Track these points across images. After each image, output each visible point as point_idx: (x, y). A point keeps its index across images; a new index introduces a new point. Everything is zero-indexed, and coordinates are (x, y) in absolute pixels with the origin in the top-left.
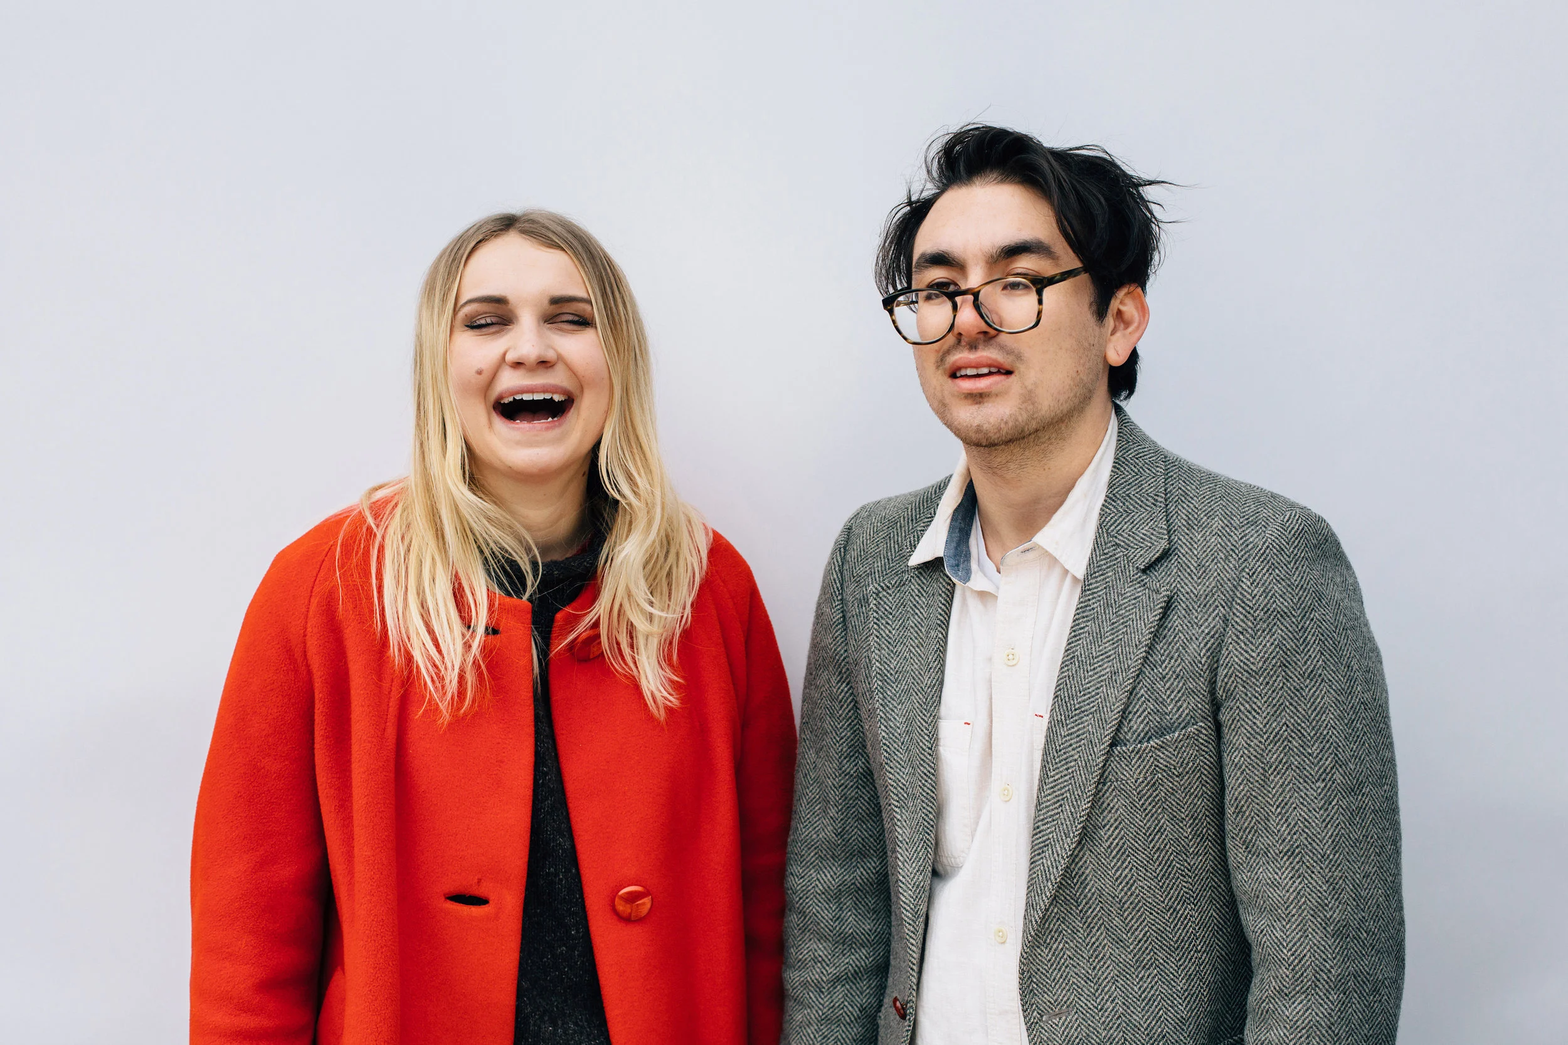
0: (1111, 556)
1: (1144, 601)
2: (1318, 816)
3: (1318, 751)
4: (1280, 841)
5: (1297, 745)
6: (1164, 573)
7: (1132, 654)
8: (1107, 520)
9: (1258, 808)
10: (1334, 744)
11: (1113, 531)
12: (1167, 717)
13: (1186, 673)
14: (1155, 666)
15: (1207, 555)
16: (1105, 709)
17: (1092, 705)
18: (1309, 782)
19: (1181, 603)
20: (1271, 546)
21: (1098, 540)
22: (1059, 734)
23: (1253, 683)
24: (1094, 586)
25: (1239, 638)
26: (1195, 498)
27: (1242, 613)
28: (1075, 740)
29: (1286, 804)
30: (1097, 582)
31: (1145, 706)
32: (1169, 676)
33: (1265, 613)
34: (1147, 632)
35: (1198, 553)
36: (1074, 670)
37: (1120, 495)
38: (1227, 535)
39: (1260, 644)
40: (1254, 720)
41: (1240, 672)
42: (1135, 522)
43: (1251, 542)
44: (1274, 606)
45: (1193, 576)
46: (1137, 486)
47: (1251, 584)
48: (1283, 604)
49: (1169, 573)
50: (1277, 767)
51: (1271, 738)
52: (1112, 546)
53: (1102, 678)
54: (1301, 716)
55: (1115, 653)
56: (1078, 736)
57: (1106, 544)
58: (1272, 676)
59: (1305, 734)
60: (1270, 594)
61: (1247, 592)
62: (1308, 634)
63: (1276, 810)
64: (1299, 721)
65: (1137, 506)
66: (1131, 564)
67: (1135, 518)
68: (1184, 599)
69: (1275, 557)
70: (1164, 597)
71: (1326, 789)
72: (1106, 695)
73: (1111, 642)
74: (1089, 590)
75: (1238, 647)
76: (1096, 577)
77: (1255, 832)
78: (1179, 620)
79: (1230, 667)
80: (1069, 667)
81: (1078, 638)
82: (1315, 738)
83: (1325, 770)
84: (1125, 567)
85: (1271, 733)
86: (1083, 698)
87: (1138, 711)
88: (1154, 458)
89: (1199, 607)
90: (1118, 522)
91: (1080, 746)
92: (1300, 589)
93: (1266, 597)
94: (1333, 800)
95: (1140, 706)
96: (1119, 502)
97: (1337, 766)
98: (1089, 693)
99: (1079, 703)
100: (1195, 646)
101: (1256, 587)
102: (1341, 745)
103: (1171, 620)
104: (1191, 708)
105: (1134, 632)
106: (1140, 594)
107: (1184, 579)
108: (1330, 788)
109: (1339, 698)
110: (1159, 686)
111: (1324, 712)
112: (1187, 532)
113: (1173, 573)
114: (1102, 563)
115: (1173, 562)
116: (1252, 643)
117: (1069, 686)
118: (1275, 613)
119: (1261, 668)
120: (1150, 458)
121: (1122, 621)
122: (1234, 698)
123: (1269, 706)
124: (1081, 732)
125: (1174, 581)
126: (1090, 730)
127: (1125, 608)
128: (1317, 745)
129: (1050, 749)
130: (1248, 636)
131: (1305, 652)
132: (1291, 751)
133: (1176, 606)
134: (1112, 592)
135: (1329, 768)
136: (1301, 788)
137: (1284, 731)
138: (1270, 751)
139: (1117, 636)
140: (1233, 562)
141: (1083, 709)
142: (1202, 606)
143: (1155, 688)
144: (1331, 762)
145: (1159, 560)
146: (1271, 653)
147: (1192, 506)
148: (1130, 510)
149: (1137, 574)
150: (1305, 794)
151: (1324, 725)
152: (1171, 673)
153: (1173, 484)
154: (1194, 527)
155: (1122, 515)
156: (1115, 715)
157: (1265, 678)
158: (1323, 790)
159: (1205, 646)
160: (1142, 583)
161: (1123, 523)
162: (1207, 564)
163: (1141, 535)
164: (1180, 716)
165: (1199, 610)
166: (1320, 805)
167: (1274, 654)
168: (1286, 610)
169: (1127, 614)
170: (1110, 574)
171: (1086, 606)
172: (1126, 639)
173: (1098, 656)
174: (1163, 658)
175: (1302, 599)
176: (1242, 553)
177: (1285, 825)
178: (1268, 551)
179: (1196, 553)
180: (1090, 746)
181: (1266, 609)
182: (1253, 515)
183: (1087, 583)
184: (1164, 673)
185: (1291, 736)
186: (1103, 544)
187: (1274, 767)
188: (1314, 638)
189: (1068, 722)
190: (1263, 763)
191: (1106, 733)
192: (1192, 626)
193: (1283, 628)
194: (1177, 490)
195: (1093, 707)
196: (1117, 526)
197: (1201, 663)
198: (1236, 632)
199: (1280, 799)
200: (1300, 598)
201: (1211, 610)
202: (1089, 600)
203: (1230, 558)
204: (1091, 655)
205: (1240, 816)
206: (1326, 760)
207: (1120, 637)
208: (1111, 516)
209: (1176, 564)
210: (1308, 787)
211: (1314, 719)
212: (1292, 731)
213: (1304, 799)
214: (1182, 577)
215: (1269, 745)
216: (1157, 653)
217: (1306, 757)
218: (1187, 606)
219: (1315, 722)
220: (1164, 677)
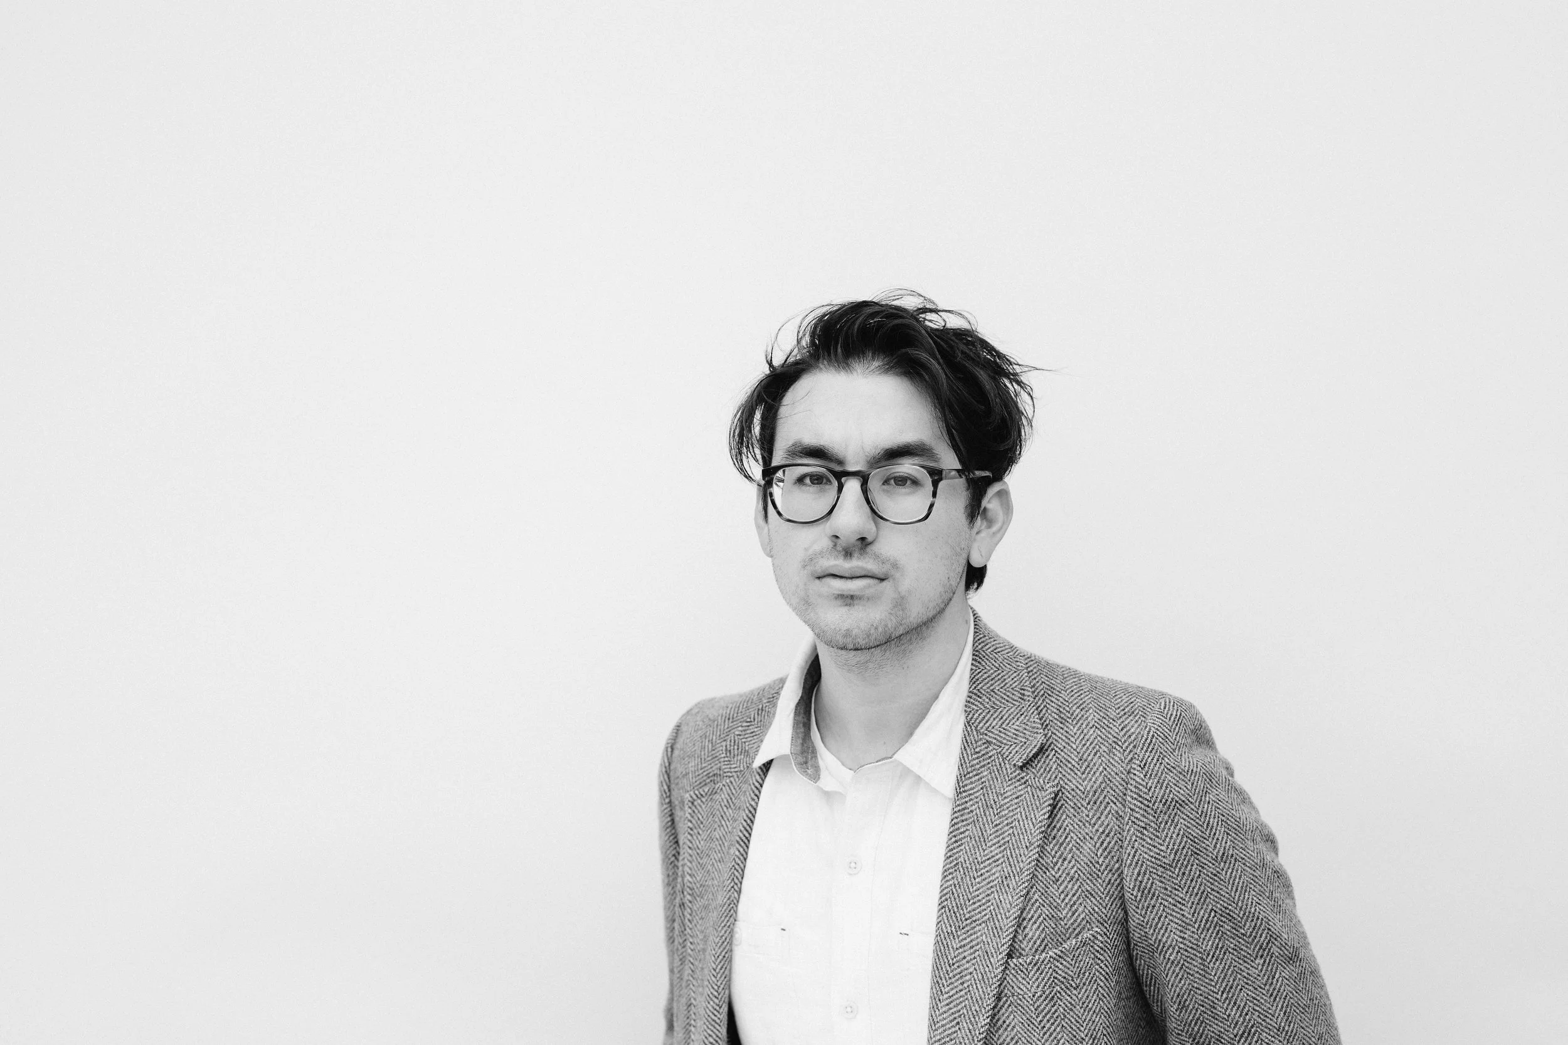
0: (984, 755)
1: (1028, 799)
2: (1264, 992)
3: (1251, 930)
4: (1233, 1026)
5: (1229, 928)
6: (1042, 770)
7: (1023, 856)
8: (975, 717)
9: (1202, 998)
10: (1265, 919)
11: (982, 728)
12: (1062, 923)
13: (1081, 875)
14: (1047, 869)
15: (1088, 748)
16: (999, 916)
17: (983, 913)
18: (1249, 961)
19: (1068, 801)
20: (1156, 735)
21: (968, 738)
22: (950, 947)
23: (1170, 876)
24: (969, 787)
25: (1143, 834)
26: (1062, 692)
27: (1141, 808)
28: (969, 952)
29: (1231, 988)
30: (972, 783)
31: (1040, 911)
32: (1062, 879)
33: (1163, 805)
34: (1038, 832)
35: (1077, 747)
36: (959, 877)
37: (985, 690)
38: (1105, 727)
39: (1166, 837)
40: (1182, 912)
41: (1154, 868)
42: (1004, 718)
43: (1133, 733)
44: (1171, 796)
45: (1077, 772)
46: (1000, 681)
47: (1145, 776)
48: (1179, 792)
49: (1048, 769)
50: (1214, 954)
51: (1202, 926)
52: (984, 743)
53: (992, 884)
54: (1225, 900)
55: (1003, 856)
56: (972, 947)
57: (976, 743)
58: (1186, 867)
59: (1235, 916)
60: (1165, 785)
61: (1142, 785)
62: (1209, 818)
63: (1222, 996)
64: (1225, 905)
65: (1003, 701)
66: (1006, 762)
67: (1003, 713)
68: (1070, 797)
69: (1162, 746)
70: (1050, 793)
71: (1266, 965)
72: (998, 901)
73: (997, 845)
74: (964, 792)
75: (1144, 843)
76: (970, 778)
77: (1202, 1023)
78: (1068, 819)
79: (1142, 865)
80: (954, 875)
81: (959, 843)
82: (1245, 918)
83: (1261, 947)
84: (1000, 765)
85: (1201, 921)
86: (973, 906)
87: (1032, 917)
88: (1011, 653)
89: (1088, 804)
90: (986, 718)
91: (975, 958)
92: (1191, 774)
93: (1161, 788)
94: (1275, 973)
95: (1035, 912)
96: (984, 698)
97: (1273, 940)
98: (979, 901)
99: (969, 912)
100: (1090, 846)
101: (1150, 778)
102: (1271, 919)
103: (1059, 820)
104: (1087, 911)
105: (1022, 833)
106: (1022, 792)
107: (1067, 775)
108: (1269, 963)
109: (1255, 874)
110: (1053, 890)
111: (1246, 891)
112: (1062, 726)
113: (1053, 770)
114: (975, 762)
115: (1050, 757)
116: (1158, 837)
117: (956, 895)
118: (1173, 803)
119: (1174, 860)
120: (1007, 653)
121: (1006, 822)
122: (1154, 895)
123: (1191, 895)
124: (974, 943)
125: (1056, 777)
126: (985, 940)
127: (1008, 808)
128: (1248, 924)
129: (942, 964)
130: (1152, 830)
131: (1212, 836)
132: (1225, 936)
133: (1062, 805)
134: (990, 792)
135: (1265, 944)
136: (1243, 968)
137: (1213, 917)
138: (1204, 939)
139: (1003, 838)
140: (1118, 755)
141: (974, 919)
142: (1091, 803)
143: (1049, 892)
144: (1266, 937)
145: (1036, 756)
146: (1180, 843)
147: (1061, 700)
148: (997, 706)
149: (1015, 772)
150: (1248, 974)
151: (1250, 903)
152: (1064, 875)
153: (1035, 679)
154: (1068, 720)
155: (990, 711)
156: (1011, 921)
157: (1180, 869)
158: (1263, 965)
159: (1101, 845)
160: (1023, 781)
161: (992, 719)
162: (1090, 758)
163: (1013, 731)
164: (1075, 921)
165: (1089, 807)
166: (1264, 982)
167: (1183, 844)
168: (1184, 799)
169: (1011, 814)
170: (985, 773)
171: (964, 809)
172: (1014, 841)
173: (985, 861)
174: (1055, 860)
175: (1195, 783)
176: (1126, 744)
177: (1235, 1009)
178: (1154, 740)
179: (1074, 747)
180: (986, 957)
181: (1164, 801)
182: (1128, 706)
183: (961, 784)
184: (1057, 876)
185: (1222, 921)
186: (973, 742)
187: (1211, 954)
188: (1216, 820)
189: (959, 933)
190: (1200, 952)
191: (1003, 941)
192: (1084, 825)
193: (1185, 817)
194: (1041, 685)
195: (985, 915)
196: (987, 722)
197: (1098, 863)
198: (1139, 829)
199: (1224, 985)
200: (1193, 784)
201: (1103, 807)
202: (966, 802)
203: (1114, 750)
204: (976, 861)
205: (1184, 1011)
206: (1261, 936)
207: (1007, 839)
208: (979, 713)
209: (1054, 760)
210: (1249, 966)
211: (1239, 900)
212: (1221, 915)
213: (1247, 979)
214: (1064, 773)
215: (1202, 933)
216: (1047, 854)
217: (1240, 938)
218: (1075, 804)
219: (1240, 902)
220: (1058, 880)
